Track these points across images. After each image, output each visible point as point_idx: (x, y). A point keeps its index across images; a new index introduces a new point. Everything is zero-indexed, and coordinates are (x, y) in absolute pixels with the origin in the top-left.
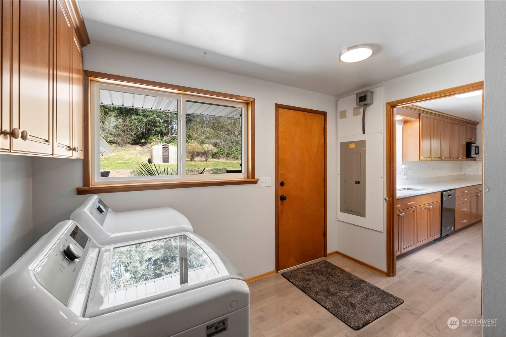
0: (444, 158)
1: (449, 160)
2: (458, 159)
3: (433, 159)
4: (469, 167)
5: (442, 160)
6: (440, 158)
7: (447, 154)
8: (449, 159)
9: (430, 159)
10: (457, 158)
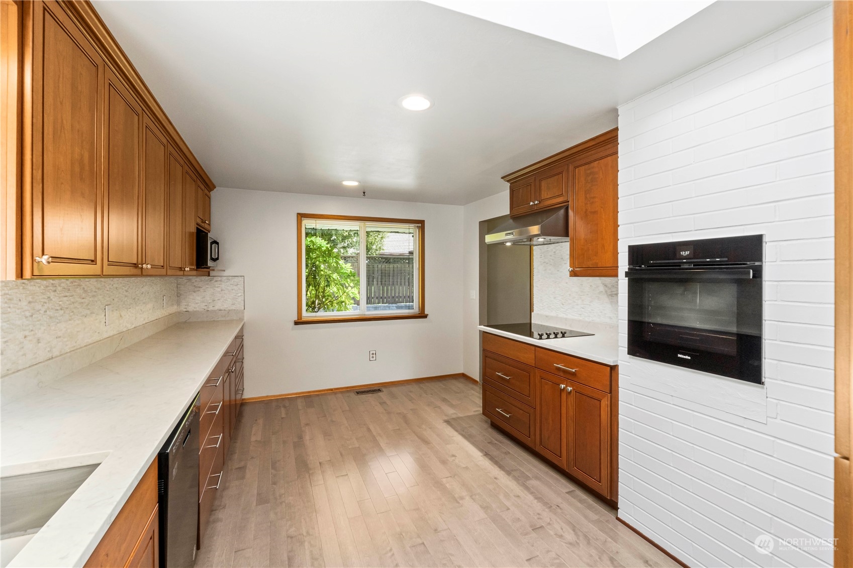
0: (149, 266)
1: (161, 276)
2: (181, 273)
3: (108, 270)
4: (194, 292)
5: (142, 274)
6: (135, 265)
7: (155, 252)
8: (163, 271)
9: (95, 269)
10: (181, 269)
